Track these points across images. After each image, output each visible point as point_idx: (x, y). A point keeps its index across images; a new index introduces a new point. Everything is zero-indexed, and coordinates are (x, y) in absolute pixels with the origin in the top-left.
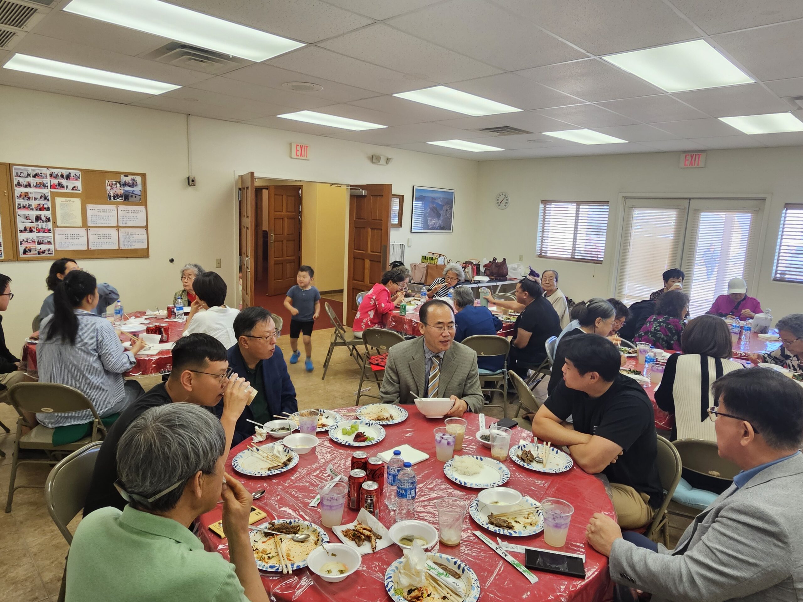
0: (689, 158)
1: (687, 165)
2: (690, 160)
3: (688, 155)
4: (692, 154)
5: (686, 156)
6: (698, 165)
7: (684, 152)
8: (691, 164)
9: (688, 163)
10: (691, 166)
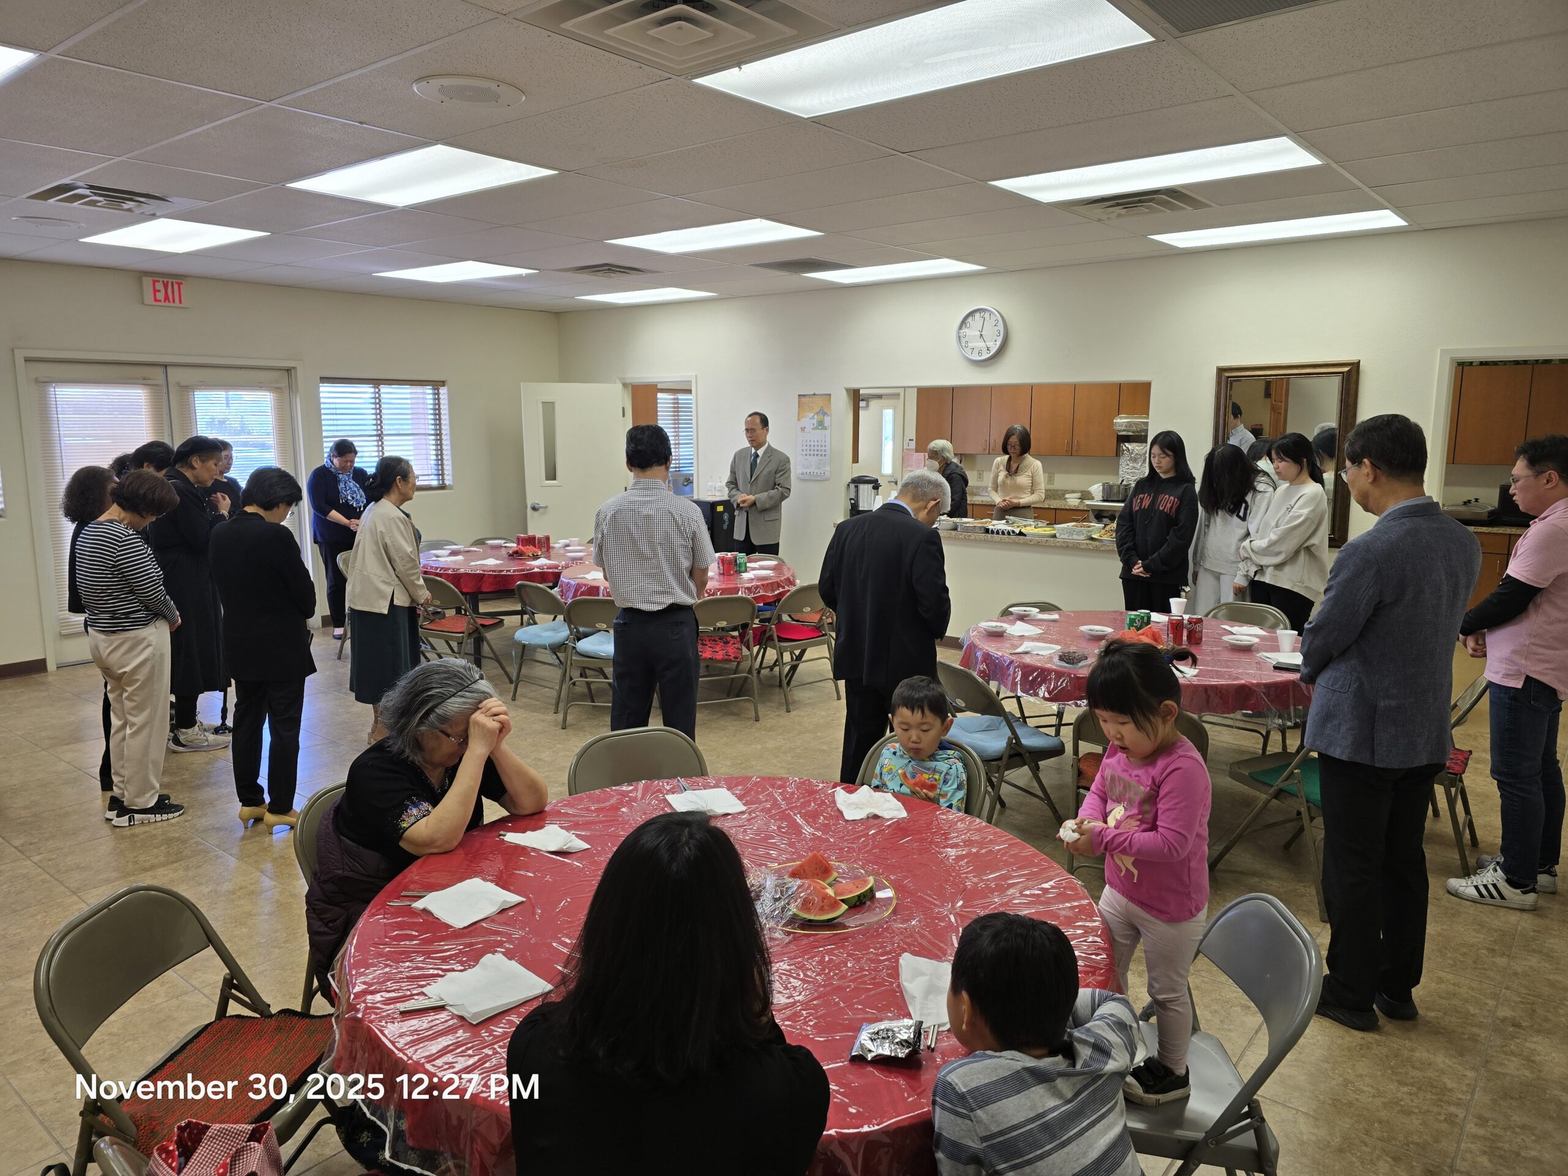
0: (159, 286)
1: (160, 301)
2: (163, 291)
3: (159, 281)
4: (165, 280)
5: (154, 282)
6: (180, 302)
7: (147, 273)
8: (166, 298)
9: (161, 296)
10: (167, 304)
